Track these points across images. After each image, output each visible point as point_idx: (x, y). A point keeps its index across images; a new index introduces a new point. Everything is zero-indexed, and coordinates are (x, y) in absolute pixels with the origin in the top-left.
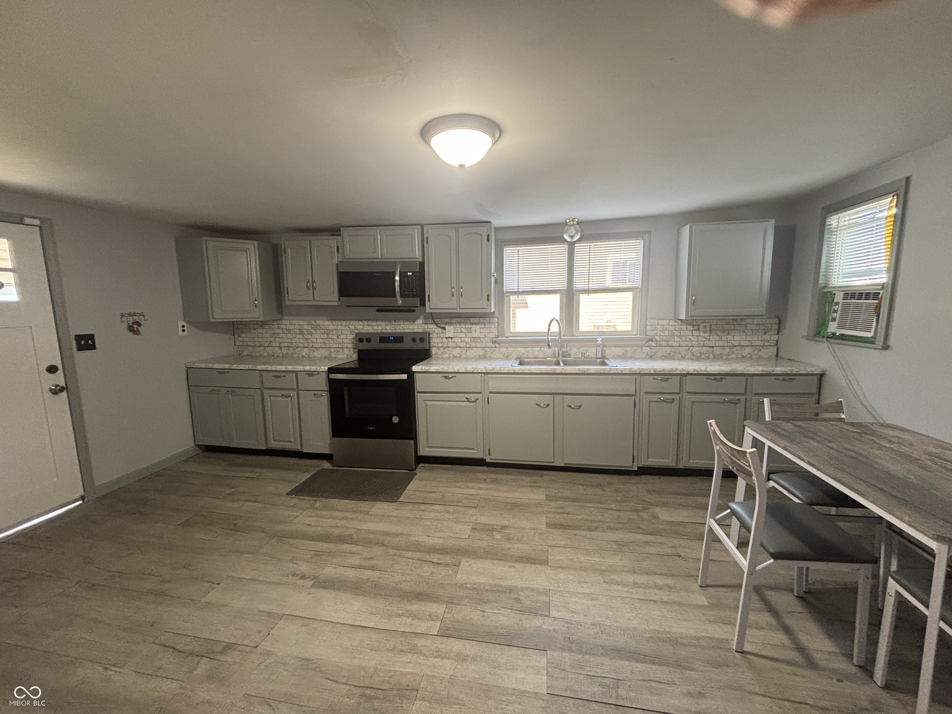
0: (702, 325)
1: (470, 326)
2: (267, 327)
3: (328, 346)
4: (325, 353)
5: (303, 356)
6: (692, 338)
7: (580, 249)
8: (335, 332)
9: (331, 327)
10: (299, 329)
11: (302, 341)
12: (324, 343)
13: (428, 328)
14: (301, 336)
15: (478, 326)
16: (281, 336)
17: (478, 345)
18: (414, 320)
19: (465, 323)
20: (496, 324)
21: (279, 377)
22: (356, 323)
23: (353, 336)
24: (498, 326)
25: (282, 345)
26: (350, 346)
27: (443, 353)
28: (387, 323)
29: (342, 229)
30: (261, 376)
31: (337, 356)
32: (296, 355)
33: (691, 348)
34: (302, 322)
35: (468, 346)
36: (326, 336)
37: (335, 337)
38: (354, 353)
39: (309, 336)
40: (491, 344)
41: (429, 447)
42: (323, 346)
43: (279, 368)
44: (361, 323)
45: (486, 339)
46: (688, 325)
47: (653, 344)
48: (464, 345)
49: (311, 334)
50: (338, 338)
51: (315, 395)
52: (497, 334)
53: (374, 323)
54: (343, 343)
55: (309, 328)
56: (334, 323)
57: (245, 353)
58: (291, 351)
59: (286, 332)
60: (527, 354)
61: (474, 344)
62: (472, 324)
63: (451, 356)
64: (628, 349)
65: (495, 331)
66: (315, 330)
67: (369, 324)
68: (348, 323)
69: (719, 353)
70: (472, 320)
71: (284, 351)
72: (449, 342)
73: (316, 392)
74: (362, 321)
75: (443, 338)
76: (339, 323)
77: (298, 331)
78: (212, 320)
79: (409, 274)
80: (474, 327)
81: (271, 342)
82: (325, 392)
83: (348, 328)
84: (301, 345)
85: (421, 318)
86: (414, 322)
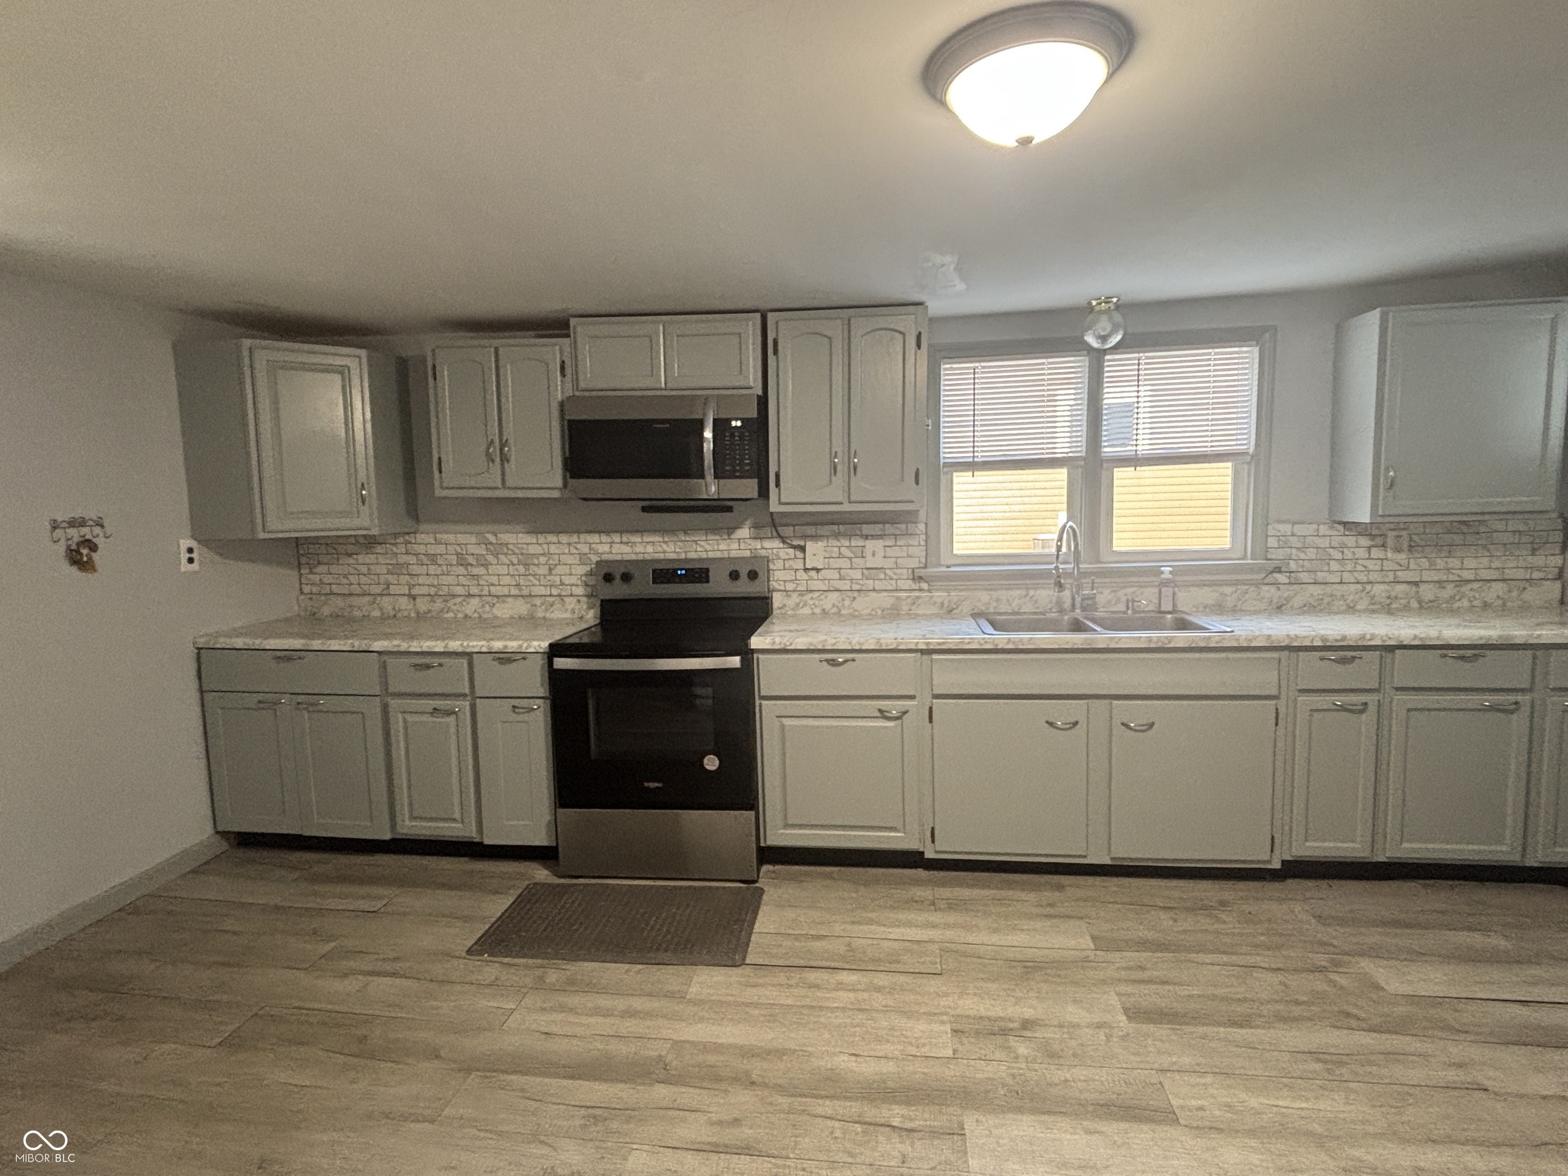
0: (1391, 534)
1: (861, 543)
2: (379, 549)
3: (525, 592)
4: (521, 608)
5: (466, 616)
6: (1370, 565)
7: (1113, 365)
8: (543, 560)
9: (532, 550)
10: (457, 554)
11: (462, 580)
12: (518, 585)
13: (763, 548)
14: (461, 570)
15: (879, 544)
16: (416, 569)
17: (879, 585)
18: (730, 530)
19: (850, 536)
20: (923, 537)
21: (428, 667)
22: (595, 538)
23: (582, 570)
24: (926, 541)
25: (415, 591)
26: (580, 591)
27: (798, 605)
28: (666, 539)
29: (573, 322)
30: (384, 666)
31: (548, 615)
32: (451, 615)
33: (1368, 587)
34: (461, 538)
35: (855, 587)
36: (522, 569)
37: (543, 570)
38: (590, 608)
39: (481, 571)
40: (910, 582)
41: (787, 826)
42: (514, 591)
43: (427, 645)
44: (604, 538)
45: (899, 571)
46: (1360, 534)
47: (1281, 578)
48: (845, 585)
49: (486, 565)
50: (550, 573)
51: (514, 707)
52: (923, 560)
53: (636, 539)
54: (562, 584)
55: (481, 550)
56: (541, 538)
57: (326, 611)
58: (439, 604)
59: (425, 560)
60: (995, 604)
61: (870, 584)
62: (866, 537)
63: (818, 611)
64: (1228, 590)
65: (919, 552)
66: (496, 556)
67: (625, 539)
68: (575, 538)
69: (1432, 598)
70: (867, 529)
71: (422, 605)
72: (811, 579)
73: (516, 702)
74: (608, 532)
75: (796, 570)
76: (552, 538)
77: (454, 559)
78: (262, 535)
79: (734, 423)
80: (870, 545)
81: (388, 585)
82: (540, 702)
83: (573, 551)
84: (459, 590)
85: (748, 523)
86: (729, 534)
